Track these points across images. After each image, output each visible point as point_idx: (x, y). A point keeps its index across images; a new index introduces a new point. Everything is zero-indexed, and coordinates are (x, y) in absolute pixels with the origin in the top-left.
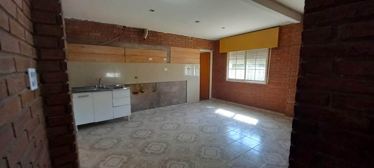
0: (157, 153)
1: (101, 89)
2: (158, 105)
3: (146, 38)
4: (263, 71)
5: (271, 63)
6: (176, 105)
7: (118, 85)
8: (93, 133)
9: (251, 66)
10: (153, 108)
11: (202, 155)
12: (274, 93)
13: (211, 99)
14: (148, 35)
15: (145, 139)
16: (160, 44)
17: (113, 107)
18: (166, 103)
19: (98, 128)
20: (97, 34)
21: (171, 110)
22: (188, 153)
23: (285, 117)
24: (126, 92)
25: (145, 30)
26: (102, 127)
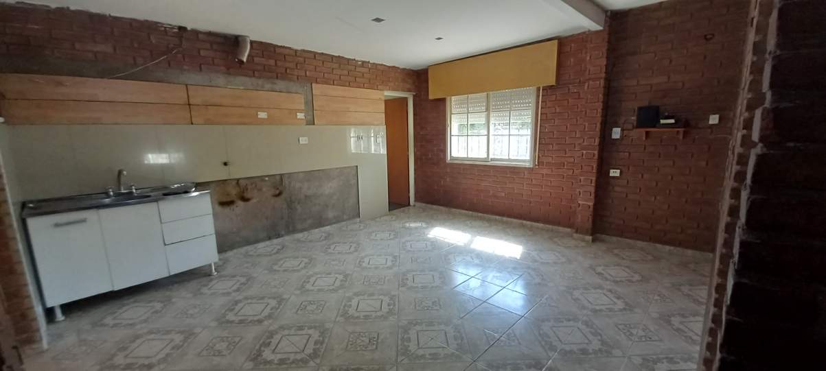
0: (297, 360)
1: (125, 199)
2: (291, 228)
3: (245, 60)
4: (525, 138)
5: (543, 120)
6: (334, 225)
7: (176, 186)
8: (109, 320)
9: (499, 127)
10: (277, 238)
11: (412, 347)
12: (549, 184)
13: (414, 206)
14: (250, 52)
15: (260, 321)
16: (284, 75)
17: (165, 245)
18: (309, 222)
19: (124, 305)
20: (100, 48)
21: (323, 238)
22: (377, 348)
23: (575, 235)
24: (200, 204)
25: (240, 39)
26: (135, 302)
